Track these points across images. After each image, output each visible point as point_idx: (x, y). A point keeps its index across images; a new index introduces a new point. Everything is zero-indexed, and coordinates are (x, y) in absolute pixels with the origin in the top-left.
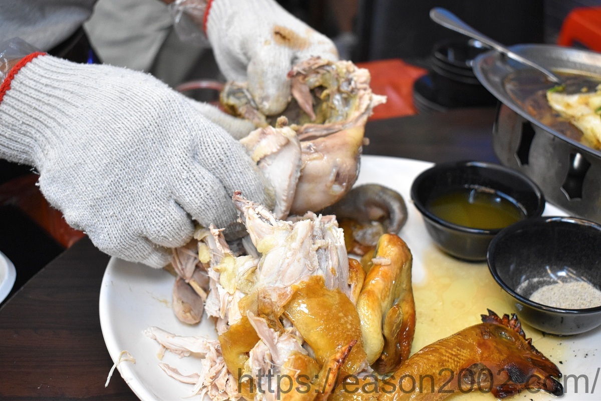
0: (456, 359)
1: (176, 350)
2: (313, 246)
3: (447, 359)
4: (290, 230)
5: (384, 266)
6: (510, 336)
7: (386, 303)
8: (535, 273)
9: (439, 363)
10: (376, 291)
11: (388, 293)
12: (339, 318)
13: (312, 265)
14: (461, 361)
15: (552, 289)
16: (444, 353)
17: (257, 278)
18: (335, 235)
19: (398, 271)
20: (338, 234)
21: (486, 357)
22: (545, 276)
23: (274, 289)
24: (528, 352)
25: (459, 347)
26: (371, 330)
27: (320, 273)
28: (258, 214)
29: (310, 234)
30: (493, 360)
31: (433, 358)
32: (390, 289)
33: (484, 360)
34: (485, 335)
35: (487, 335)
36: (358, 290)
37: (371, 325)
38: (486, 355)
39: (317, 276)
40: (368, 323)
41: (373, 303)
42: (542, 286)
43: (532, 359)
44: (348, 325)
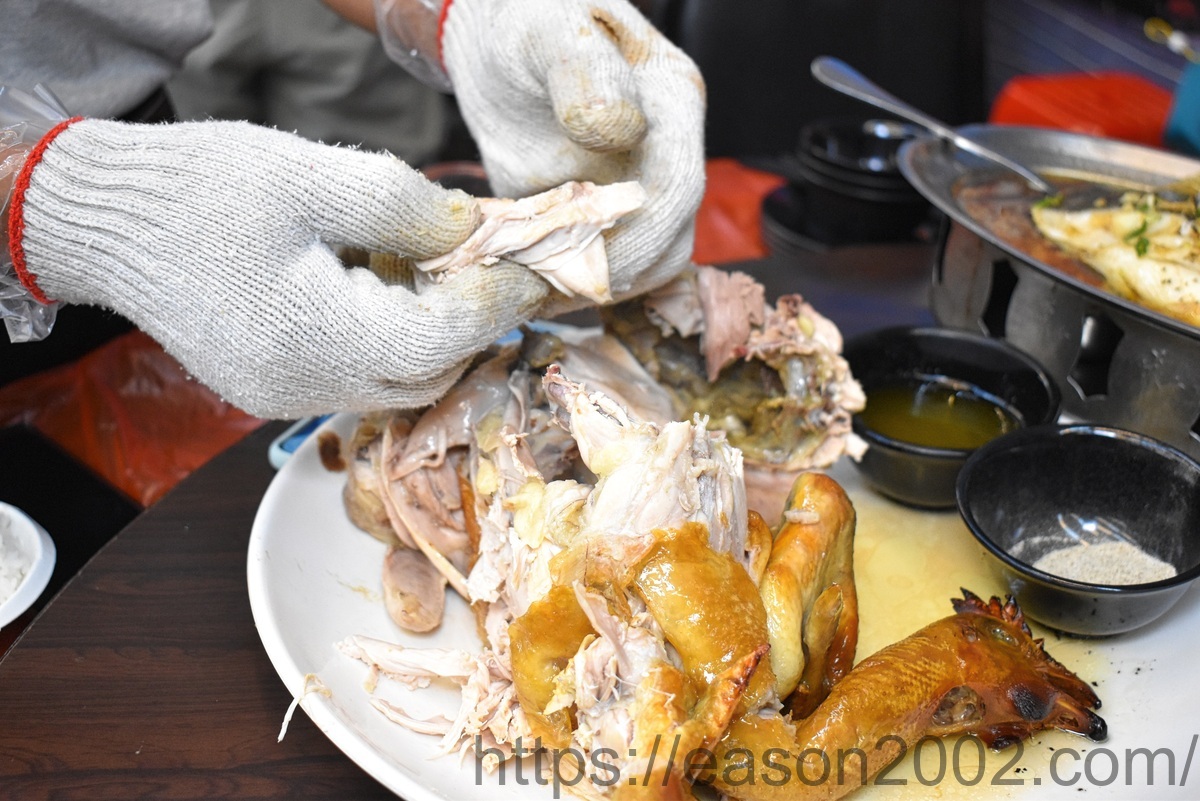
0: (924, 680)
1: (405, 675)
2: (692, 468)
3: (909, 679)
4: (653, 435)
5: (807, 525)
6: (1009, 636)
7: (809, 590)
8: (1036, 527)
9: (896, 687)
10: (794, 567)
11: (813, 574)
12: (731, 604)
13: (689, 502)
14: (933, 684)
15: (1067, 556)
16: (903, 671)
17: (585, 521)
18: (728, 460)
19: (832, 537)
20: (733, 458)
21: (976, 675)
22: (1053, 533)
23: (619, 540)
24: (1042, 664)
25: (927, 658)
26: (784, 635)
27: (701, 519)
28: (595, 404)
29: (688, 446)
30: (986, 679)
31: (885, 679)
32: (816, 567)
33: (972, 681)
34: (968, 634)
35: (971, 635)
36: (763, 563)
37: (783, 625)
38: (974, 670)
39: (697, 524)
40: (779, 621)
41: (789, 587)
42: (1049, 552)
43: (1049, 676)
44: (747, 618)
